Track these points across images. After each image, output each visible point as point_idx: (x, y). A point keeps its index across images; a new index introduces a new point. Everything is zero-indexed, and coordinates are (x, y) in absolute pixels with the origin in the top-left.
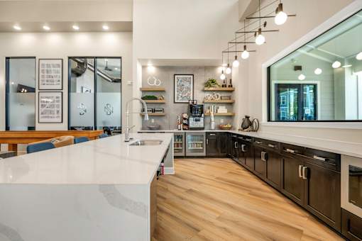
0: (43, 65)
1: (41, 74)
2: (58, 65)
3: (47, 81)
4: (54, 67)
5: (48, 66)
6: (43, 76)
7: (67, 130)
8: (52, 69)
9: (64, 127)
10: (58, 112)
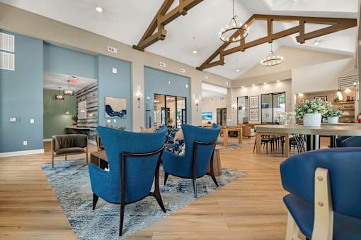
0: (251, 99)
2: (257, 98)
3: (253, 105)
6: (251, 103)
7: (261, 123)
8: (255, 100)
10: (257, 116)
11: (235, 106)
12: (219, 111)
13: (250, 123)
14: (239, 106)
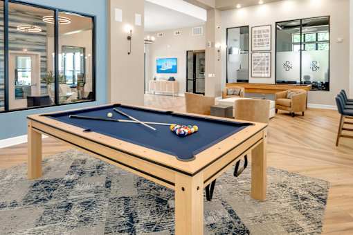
0: (255, 32)
1: (253, 39)
2: (268, 31)
3: (258, 44)
4: (264, 32)
5: (260, 32)
6: (255, 40)
7: (274, 83)
8: (262, 34)
9: (272, 81)
10: (267, 69)
11: (221, 45)
12: (191, 56)
13: (251, 81)
14: (229, 46)
